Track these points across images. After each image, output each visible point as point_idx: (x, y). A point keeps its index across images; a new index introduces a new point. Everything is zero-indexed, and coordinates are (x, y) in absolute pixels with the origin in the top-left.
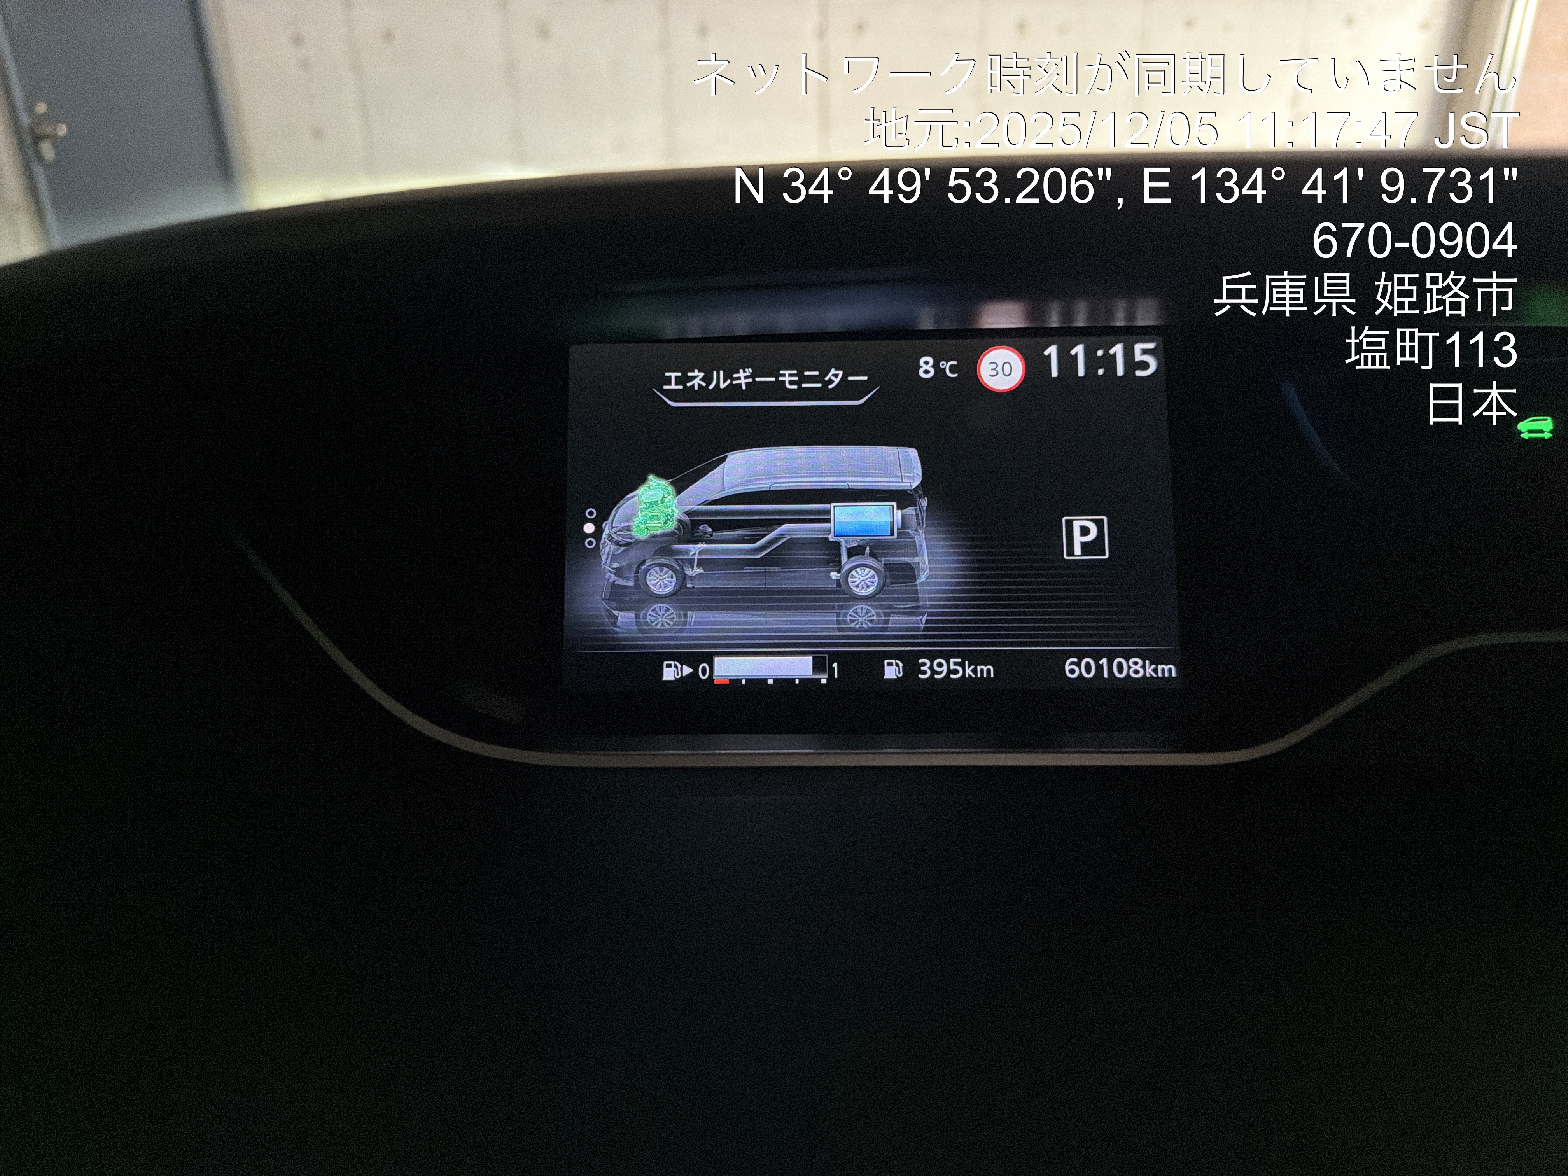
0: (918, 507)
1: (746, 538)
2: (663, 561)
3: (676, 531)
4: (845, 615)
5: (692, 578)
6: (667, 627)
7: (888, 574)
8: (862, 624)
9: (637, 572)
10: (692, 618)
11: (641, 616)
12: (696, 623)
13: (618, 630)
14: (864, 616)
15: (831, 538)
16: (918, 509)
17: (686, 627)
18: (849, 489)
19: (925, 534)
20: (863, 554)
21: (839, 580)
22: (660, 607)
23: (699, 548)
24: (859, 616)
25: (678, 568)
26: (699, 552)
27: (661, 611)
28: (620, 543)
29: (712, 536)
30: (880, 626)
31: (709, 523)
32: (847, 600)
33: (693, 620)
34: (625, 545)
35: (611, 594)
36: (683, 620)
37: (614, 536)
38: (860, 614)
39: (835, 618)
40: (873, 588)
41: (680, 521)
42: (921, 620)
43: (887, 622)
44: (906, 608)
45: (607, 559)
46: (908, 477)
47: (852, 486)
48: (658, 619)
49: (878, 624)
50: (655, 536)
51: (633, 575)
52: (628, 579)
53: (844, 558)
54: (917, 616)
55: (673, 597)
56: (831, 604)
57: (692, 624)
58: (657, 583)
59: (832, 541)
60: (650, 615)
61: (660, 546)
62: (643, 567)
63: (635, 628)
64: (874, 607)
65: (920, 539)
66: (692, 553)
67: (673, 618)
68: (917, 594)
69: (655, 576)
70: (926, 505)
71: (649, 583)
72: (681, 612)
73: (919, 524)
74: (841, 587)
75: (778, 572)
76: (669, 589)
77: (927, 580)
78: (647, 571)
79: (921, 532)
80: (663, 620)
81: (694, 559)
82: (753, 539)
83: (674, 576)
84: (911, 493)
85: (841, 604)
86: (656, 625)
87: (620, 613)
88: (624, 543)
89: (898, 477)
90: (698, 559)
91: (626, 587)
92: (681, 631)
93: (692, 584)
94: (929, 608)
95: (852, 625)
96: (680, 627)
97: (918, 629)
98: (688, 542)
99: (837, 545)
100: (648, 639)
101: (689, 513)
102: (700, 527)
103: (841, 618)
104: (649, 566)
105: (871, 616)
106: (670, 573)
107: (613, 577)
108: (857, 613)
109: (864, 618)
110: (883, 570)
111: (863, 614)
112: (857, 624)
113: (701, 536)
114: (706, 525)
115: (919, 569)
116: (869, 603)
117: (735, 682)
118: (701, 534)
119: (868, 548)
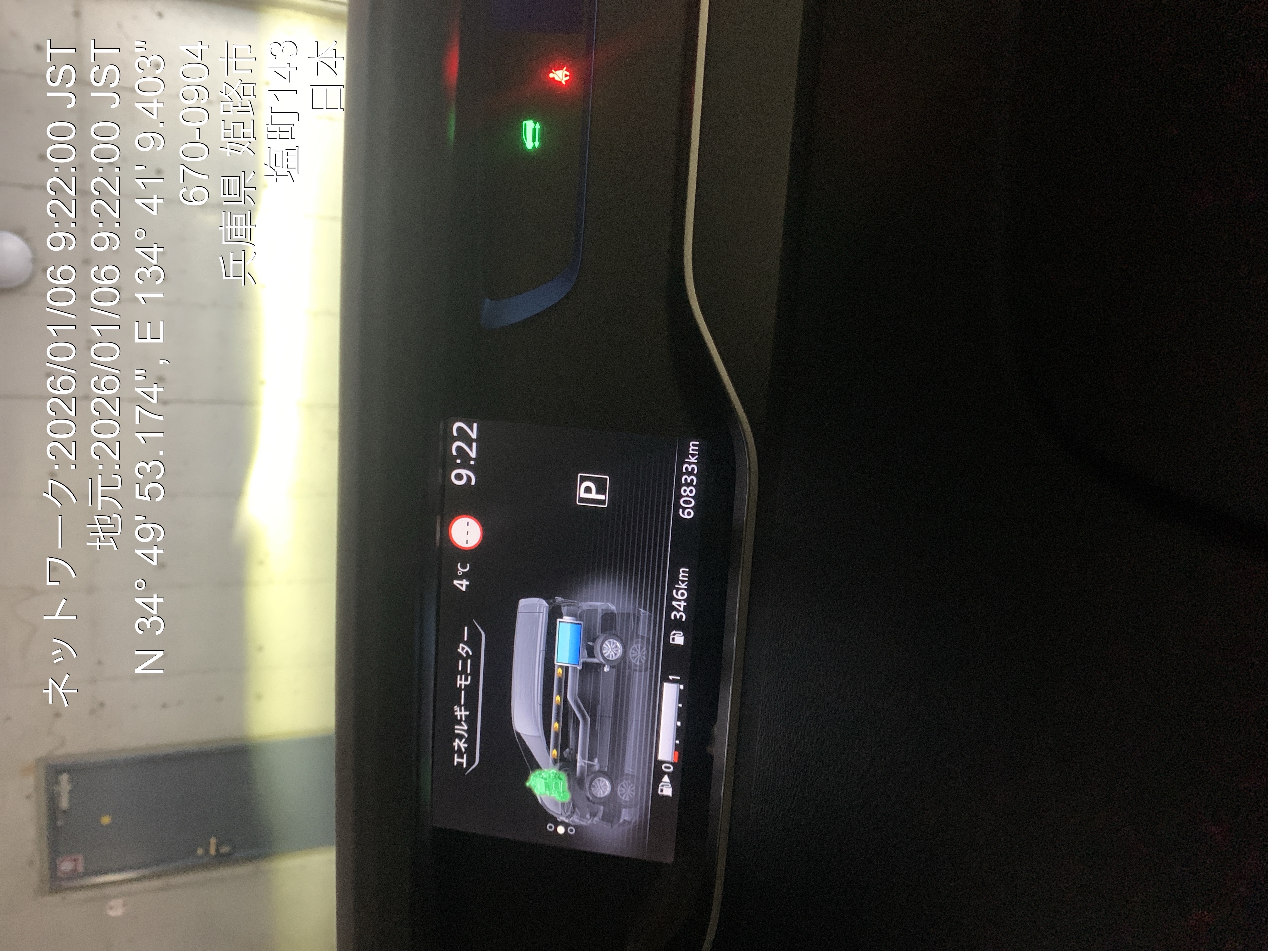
0: (562, 604)
1: (575, 726)
2: (587, 785)
3: (567, 773)
4: (636, 665)
5: (601, 766)
6: (634, 788)
7: (608, 632)
8: (643, 655)
9: (594, 803)
10: (629, 771)
11: (625, 804)
12: (633, 768)
13: (633, 822)
14: (638, 652)
15: (579, 668)
16: (564, 604)
17: (636, 774)
18: (545, 650)
19: (582, 602)
20: (593, 647)
21: (610, 666)
22: (620, 791)
23: (580, 759)
24: (637, 656)
25: (593, 775)
26: (583, 759)
27: (622, 791)
28: (573, 811)
29: (572, 749)
30: (645, 642)
31: (563, 748)
32: (625, 662)
33: (630, 770)
34: (574, 808)
35: (608, 821)
36: (630, 777)
37: (567, 814)
38: (636, 655)
39: (637, 673)
40: (618, 644)
41: (560, 769)
42: (643, 613)
43: (643, 637)
44: (634, 621)
45: (583, 821)
46: (540, 609)
47: (543, 648)
48: (628, 793)
49: (644, 643)
50: (570, 788)
51: (595, 805)
52: (598, 809)
53: (595, 660)
54: (640, 615)
55: (614, 781)
56: (627, 674)
57: (633, 771)
58: (603, 791)
59: (583, 667)
60: (625, 798)
61: (576, 784)
62: (591, 798)
63: (633, 809)
64: (631, 645)
65: (586, 605)
66: (583, 764)
67: (629, 784)
68: (624, 613)
69: (598, 791)
70: (561, 598)
71: (602, 796)
72: (625, 777)
73: (574, 605)
74: (615, 666)
75: (601, 707)
76: (608, 783)
77: (615, 604)
78: (593, 796)
79: (580, 605)
80: (629, 789)
81: (588, 763)
82: (577, 722)
83: (599, 778)
84: (551, 608)
85: (627, 667)
86: (632, 795)
87: (622, 816)
88: (573, 809)
89: (539, 616)
90: (588, 760)
91: (604, 812)
92: (638, 779)
93: (605, 767)
94: (635, 607)
95: (643, 662)
96: (635, 779)
97: (650, 617)
98: (576, 766)
99: (585, 665)
100: (641, 802)
101: (555, 761)
102: (565, 756)
103: (638, 669)
104: (590, 794)
105: (638, 648)
106: (596, 780)
107: (596, 819)
108: (635, 657)
109: (639, 652)
110: (605, 635)
111: (636, 653)
112: (643, 659)
113: (571, 756)
114: (564, 752)
115: (607, 610)
116: (628, 648)
117: (677, 747)
118: (570, 756)
119: (589, 643)
